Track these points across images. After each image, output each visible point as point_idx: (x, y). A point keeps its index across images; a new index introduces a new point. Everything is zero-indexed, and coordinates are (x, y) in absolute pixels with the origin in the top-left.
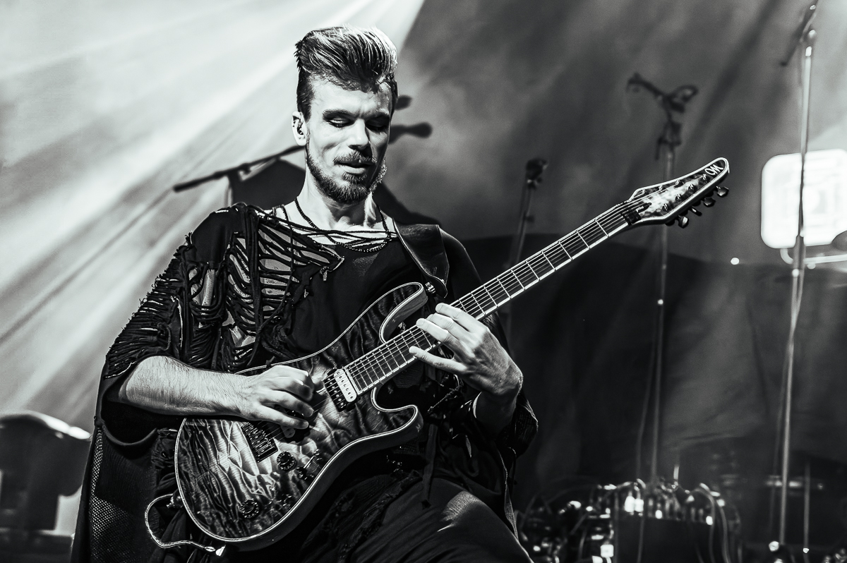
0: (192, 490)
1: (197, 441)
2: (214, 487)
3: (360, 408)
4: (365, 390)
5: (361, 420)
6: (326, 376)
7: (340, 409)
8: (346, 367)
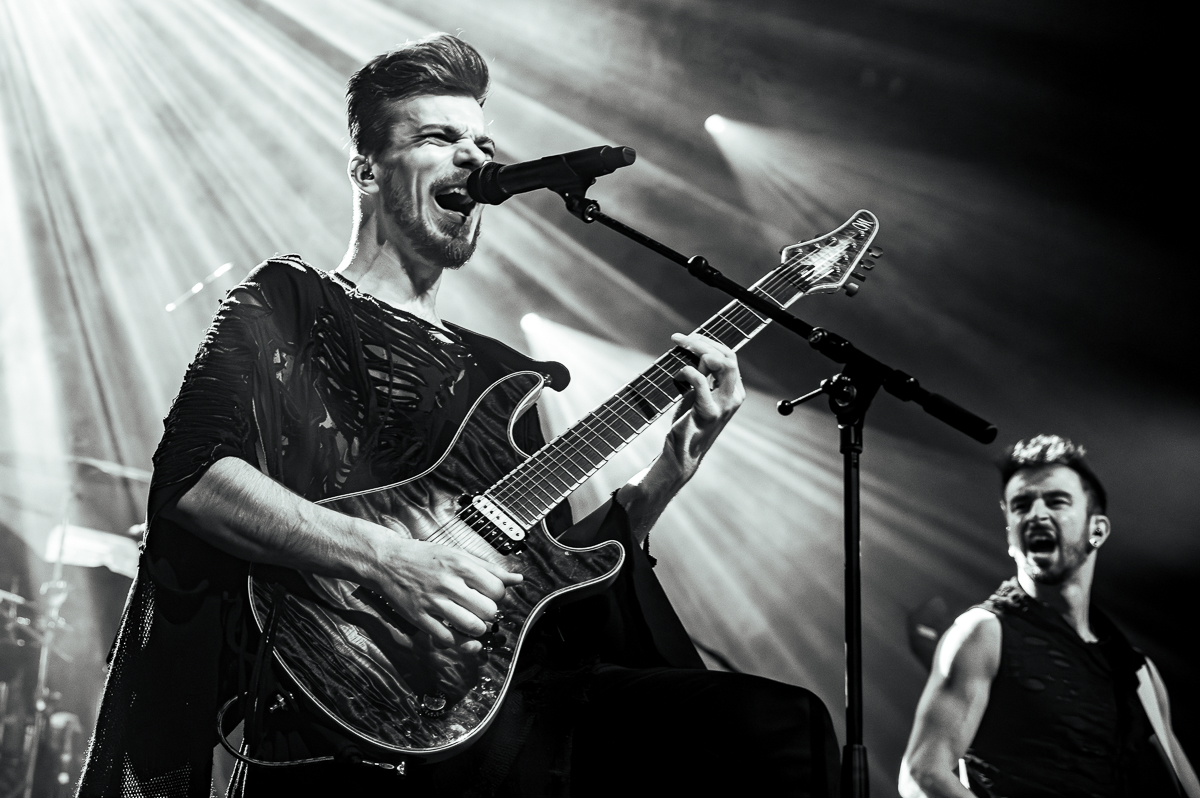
0: (322, 684)
1: (291, 610)
2: (357, 677)
3: (535, 549)
4: (534, 522)
5: (545, 565)
6: (458, 507)
7: (503, 551)
8: (486, 492)
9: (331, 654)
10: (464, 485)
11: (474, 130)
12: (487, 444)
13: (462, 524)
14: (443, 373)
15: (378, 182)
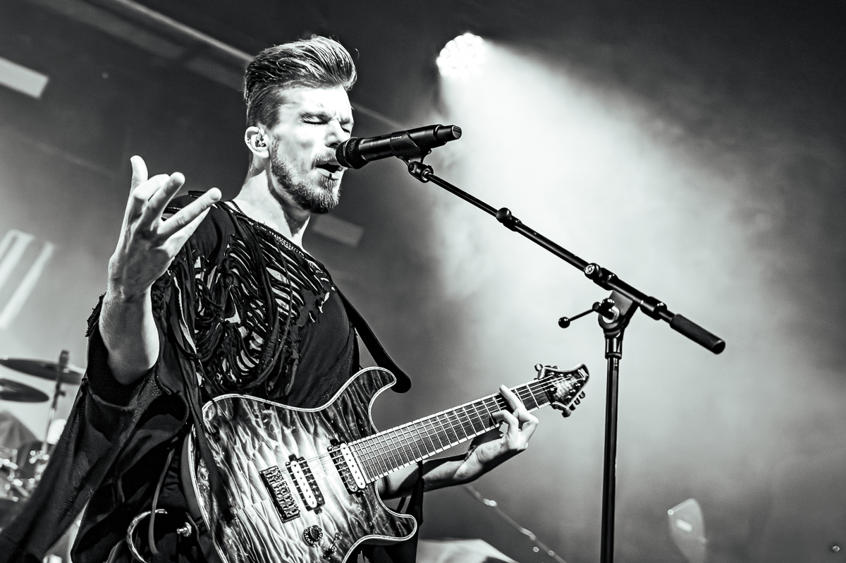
4: (372, 480)
6: (330, 444)
7: (349, 491)
8: (350, 444)
10: (336, 432)
11: (340, 115)
14: (315, 295)
15: (268, 150)
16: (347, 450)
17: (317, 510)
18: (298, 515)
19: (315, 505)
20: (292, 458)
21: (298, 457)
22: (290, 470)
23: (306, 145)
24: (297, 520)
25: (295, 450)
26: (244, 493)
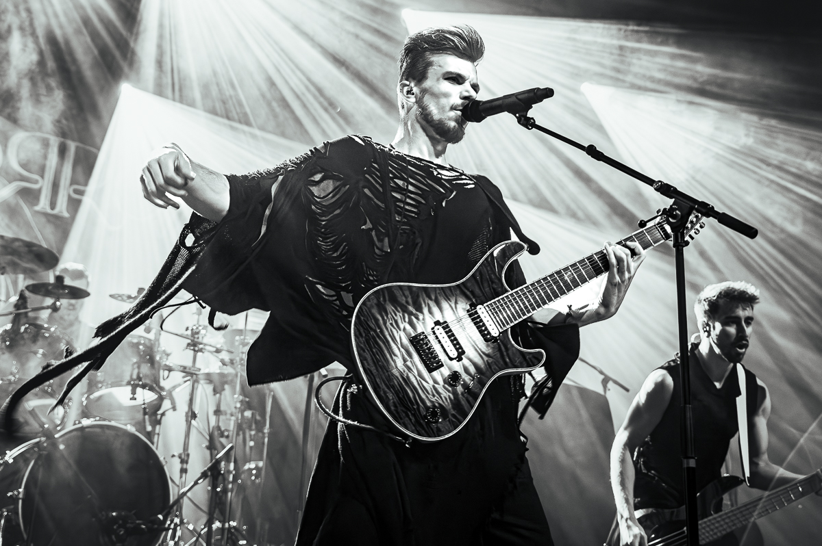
2: (398, 388)
3: (502, 344)
4: (505, 329)
5: (505, 353)
6: (468, 307)
7: (486, 340)
8: (485, 305)
9: (387, 371)
10: (474, 297)
11: (472, 79)
12: (490, 278)
13: (469, 320)
15: (415, 97)
16: (483, 310)
17: (459, 359)
18: (442, 365)
19: (456, 355)
20: (437, 323)
21: (442, 321)
22: (434, 333)
23: (446, 95)
24: (442, 369)
25: (438, 317)
26: (395, 355)
